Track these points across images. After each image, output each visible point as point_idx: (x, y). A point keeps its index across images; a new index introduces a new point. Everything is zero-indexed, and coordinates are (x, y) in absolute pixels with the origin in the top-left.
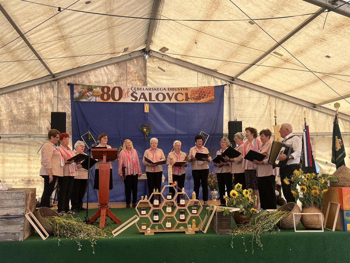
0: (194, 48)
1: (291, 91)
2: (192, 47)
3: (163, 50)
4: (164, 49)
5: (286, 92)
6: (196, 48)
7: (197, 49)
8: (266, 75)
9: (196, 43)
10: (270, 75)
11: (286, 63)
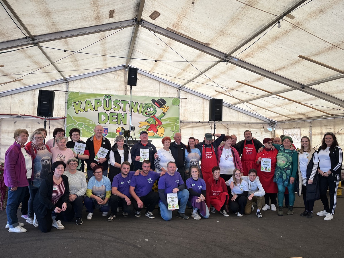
0: (189, 11)
1: (284, 67)
2: (187, 10)
3: (153, 16)
4: (155, 14)
5: (277, 70)
6: (191, 12)
7: (193, 12)
8: (263, 47)
9: (193, 3)
10: (268, 48)
11: (294, 30)
